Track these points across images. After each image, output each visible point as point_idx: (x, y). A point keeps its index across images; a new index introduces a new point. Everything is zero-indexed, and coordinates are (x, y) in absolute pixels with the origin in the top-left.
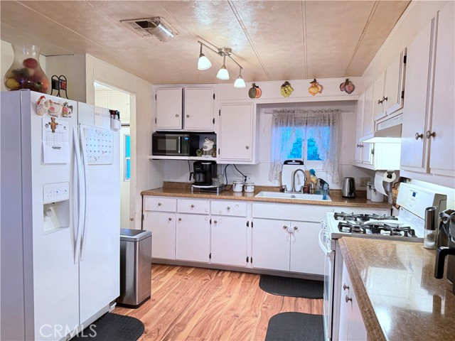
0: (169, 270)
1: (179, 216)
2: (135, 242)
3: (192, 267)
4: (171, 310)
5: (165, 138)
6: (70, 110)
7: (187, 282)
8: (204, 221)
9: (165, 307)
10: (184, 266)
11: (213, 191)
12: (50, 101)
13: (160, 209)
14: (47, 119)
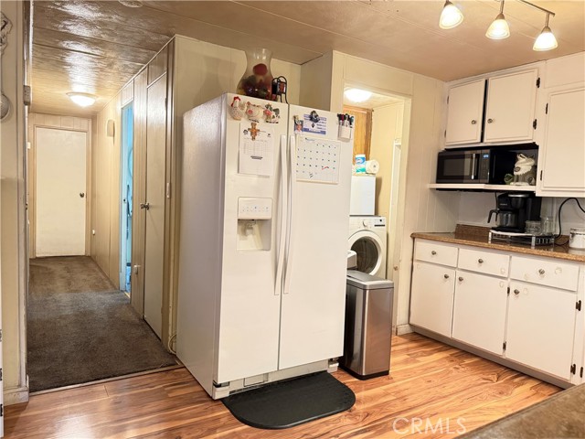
0: (440, 350)
1: (460, 274)
2: (365, 290)
3: (476, 356)
4: (403, 398)
5: (463, 157)
6: (273, 113)
7: (455, 373)
8: (498, 288)
9: (398, 392)
10: (463, 352)
11: (525, 242)
12: (249, 103)
13: (434, 259)
14: (246, 124)
